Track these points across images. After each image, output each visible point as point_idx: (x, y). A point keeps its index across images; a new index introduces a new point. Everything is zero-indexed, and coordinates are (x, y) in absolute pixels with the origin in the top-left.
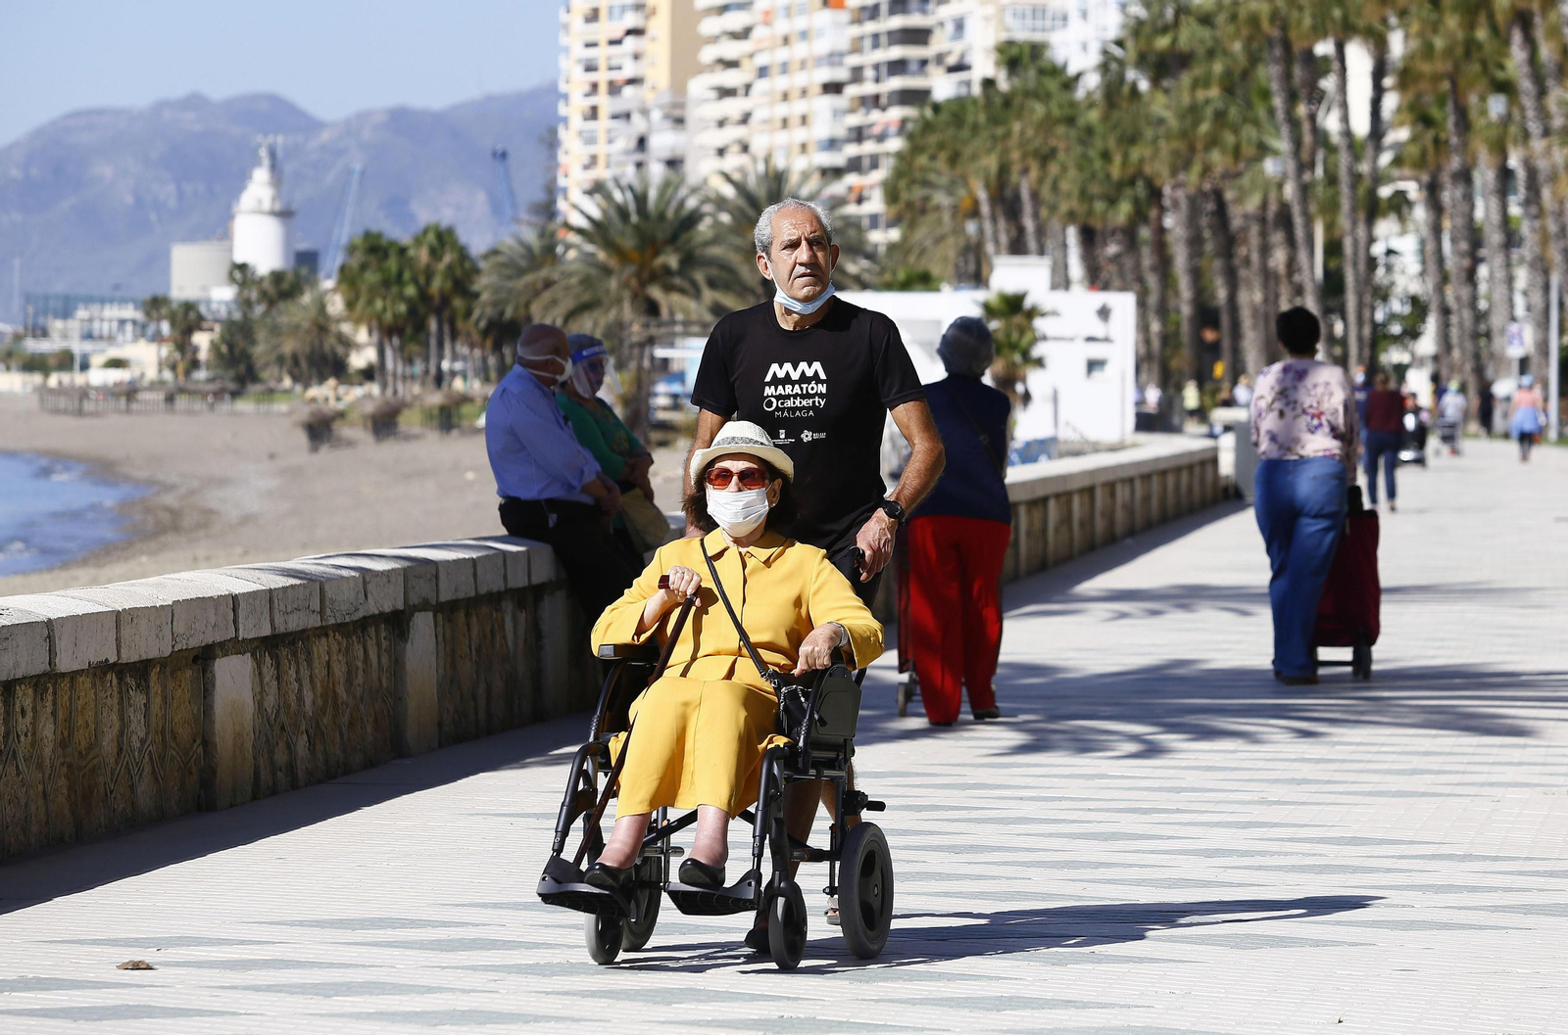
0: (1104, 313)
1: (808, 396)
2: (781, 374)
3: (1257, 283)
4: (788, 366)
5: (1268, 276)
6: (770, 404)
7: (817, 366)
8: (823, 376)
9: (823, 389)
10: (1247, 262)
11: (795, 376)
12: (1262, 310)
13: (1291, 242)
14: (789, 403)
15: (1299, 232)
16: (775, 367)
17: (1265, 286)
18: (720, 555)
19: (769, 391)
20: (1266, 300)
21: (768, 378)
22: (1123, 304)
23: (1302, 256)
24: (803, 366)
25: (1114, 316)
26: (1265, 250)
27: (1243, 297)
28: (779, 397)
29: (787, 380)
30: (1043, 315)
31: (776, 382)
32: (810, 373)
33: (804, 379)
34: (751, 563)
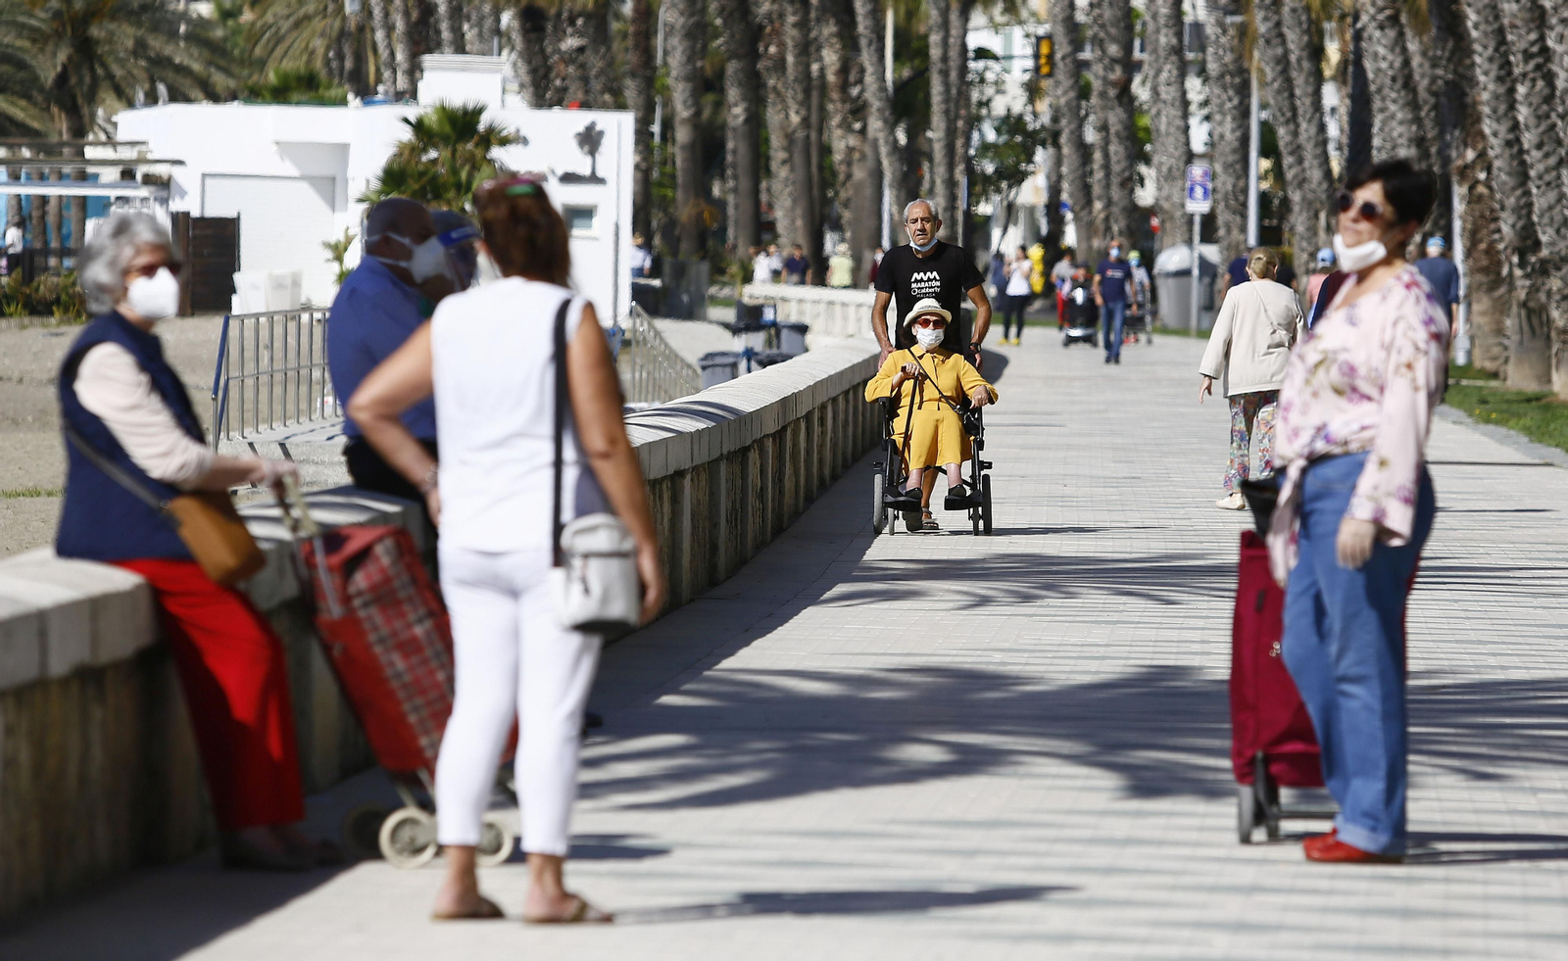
0: (590, 140)
1: (932, 287)
2: (919, 278)
3: (792, 96)
4: (922, 274)
5: (812, 89)
6: (914, 292)
7: (935, 273)
8: (938, 278)
9: (938, 284)
10: (780, 65)
11: (925, 279)
12: (800, 134)
13: (849, 41)
14: (923, 291)
15: (863, 25)
16: (916, 275)
17: (805, 103)
18: (921, 357)
19: (914, 285)
20: (806, 122)
21: (913, 280)
22: (619, 127)
23: (866, 58)
24: (929, 274)
25: (607, 146)
26: (808, 49)
27: (773, 116)
28: (918, 288)
29: (922, 280)
30: (504, 142)
31: (916, 281)
32: (932, 277)
33: (929, 280)
34: (936, 360)
